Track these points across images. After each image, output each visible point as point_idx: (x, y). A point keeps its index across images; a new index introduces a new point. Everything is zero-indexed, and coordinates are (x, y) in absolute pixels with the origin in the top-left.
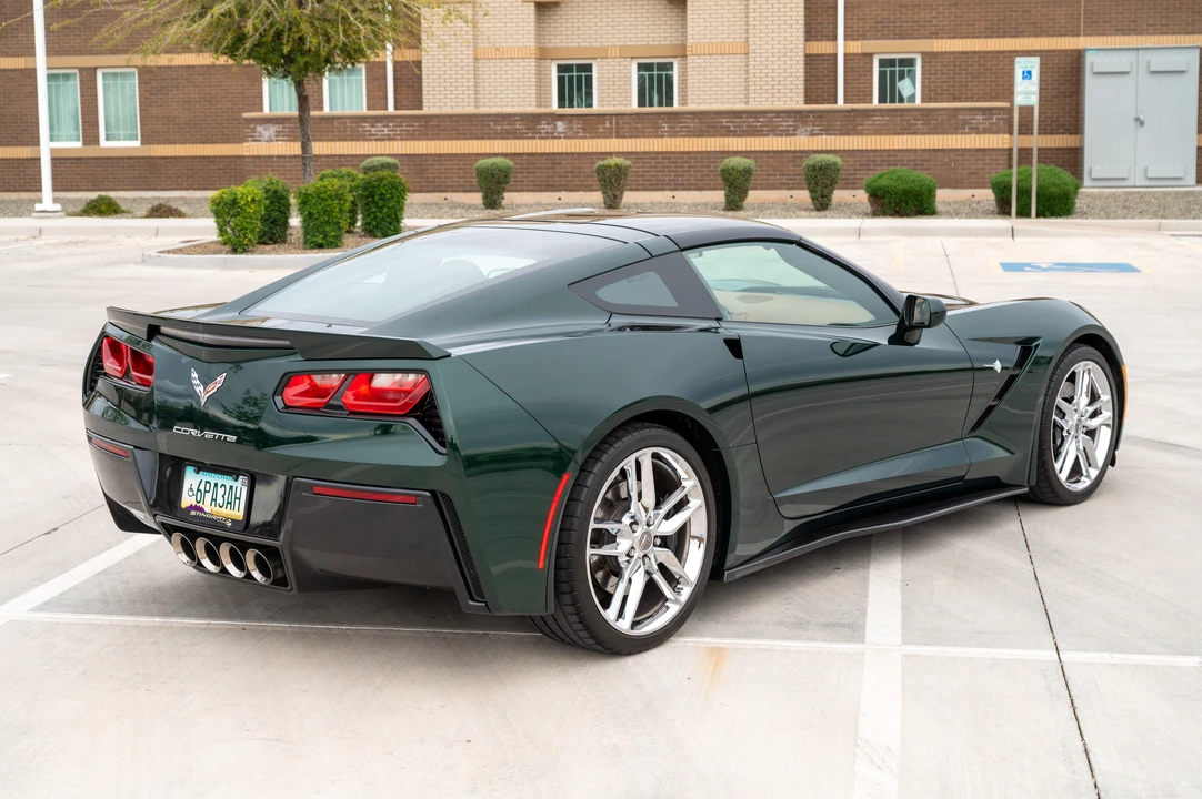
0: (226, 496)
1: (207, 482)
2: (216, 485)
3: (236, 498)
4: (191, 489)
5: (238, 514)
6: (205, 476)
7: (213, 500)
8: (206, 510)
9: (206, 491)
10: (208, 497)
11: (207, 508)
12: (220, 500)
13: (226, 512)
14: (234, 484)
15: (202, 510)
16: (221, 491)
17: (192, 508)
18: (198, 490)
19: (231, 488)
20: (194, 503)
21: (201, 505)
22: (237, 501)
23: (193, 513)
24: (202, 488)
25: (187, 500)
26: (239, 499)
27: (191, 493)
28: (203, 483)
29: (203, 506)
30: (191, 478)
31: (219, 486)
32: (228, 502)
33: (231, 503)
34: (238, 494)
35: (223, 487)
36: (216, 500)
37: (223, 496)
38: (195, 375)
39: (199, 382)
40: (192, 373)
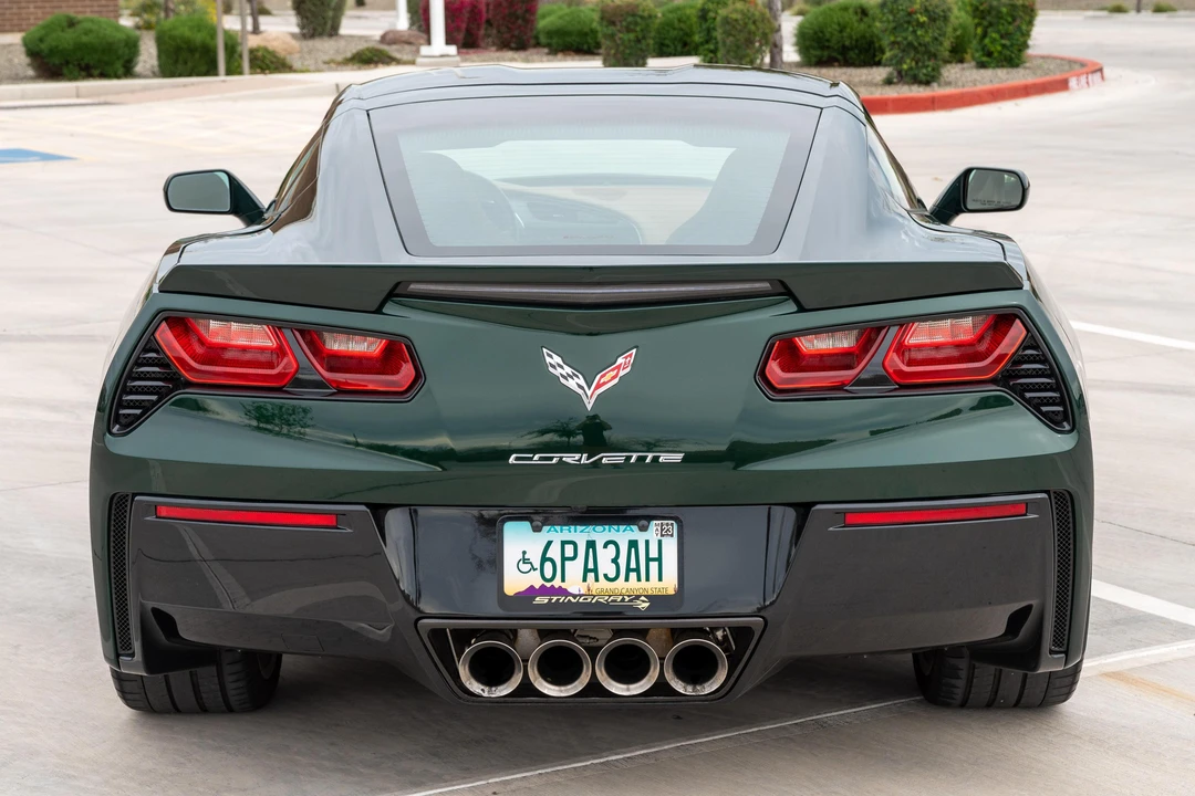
0: (622, 561)
1: (564, 543)
2: (591, 545)
3: (648, 559)
4: (524, 561)
5: (660, 585)
6: (555, 533)
7: (586, 570)
8: (573, 590)
9: (564, 559)
10: (575, 569)
11: (575, 586)
12: (606, 567)
13: (628, 587)
14: (641, 537)
15: (561, 591)
16: (605, 556)
17: (533, 591)
18: (544, 559)
19: (633, 544)
20: (538, 582)
21: (557, 583)
22: (654, 566)
23: (541, 600)
24: (555, 553)
25: (515, 581)
26: (659, 559)
27: (526, 567)
28: (555, 548)
29: (564, 585)
30: (520, 542)
31: (599, 546)
32: (629, 570)
33: (637, 570)
34: (654, 553)
35: (612, 548)
36: (595, 570)
37: (615, 561)
38: (557, 359)
39: (568, 370)
40: (548, 360)
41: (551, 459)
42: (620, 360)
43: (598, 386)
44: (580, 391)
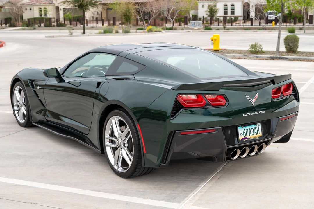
0: (254, 131)
1: (246, 129)
2: (250, 129)
3: (257, 131)
4: (241, 134)
5: (259, 135)
6: (245, 128)
7: (250, 134)
8: (248, 138)
9: (246, 132)
10: (248, 134)
11: (248, 137)
12: (252, 133)
13: (256, 136)
15: (247, 138)
16: (252, 130)
17: (243, 139)
18: (244, 133)
19: (255, 128)
20: (244, 137)
21: (246, 137)
22: (258, 131)
23: (245, 140)
24: (245, 132)
25: (241, 137)
26: (259, 130)
27: (242, 135)
28: (245, 131)
29: (247, 137)
30: (241, 130)
31: (251, 129)
32: (255, 133)
33: (256, 133)
34: (258, 130)
35: (252, 129)
36: (251, 134)
37: (253, 132)
38: (248, 96)
39: (250, 98)
40: (246, 96)
41: (249, 114)
42: (256, 96)
43: (254, 100)
44: (252, 102)
